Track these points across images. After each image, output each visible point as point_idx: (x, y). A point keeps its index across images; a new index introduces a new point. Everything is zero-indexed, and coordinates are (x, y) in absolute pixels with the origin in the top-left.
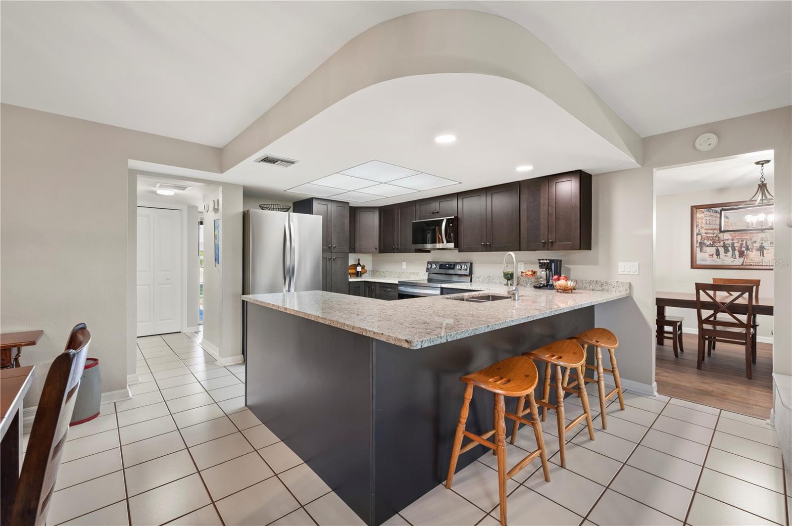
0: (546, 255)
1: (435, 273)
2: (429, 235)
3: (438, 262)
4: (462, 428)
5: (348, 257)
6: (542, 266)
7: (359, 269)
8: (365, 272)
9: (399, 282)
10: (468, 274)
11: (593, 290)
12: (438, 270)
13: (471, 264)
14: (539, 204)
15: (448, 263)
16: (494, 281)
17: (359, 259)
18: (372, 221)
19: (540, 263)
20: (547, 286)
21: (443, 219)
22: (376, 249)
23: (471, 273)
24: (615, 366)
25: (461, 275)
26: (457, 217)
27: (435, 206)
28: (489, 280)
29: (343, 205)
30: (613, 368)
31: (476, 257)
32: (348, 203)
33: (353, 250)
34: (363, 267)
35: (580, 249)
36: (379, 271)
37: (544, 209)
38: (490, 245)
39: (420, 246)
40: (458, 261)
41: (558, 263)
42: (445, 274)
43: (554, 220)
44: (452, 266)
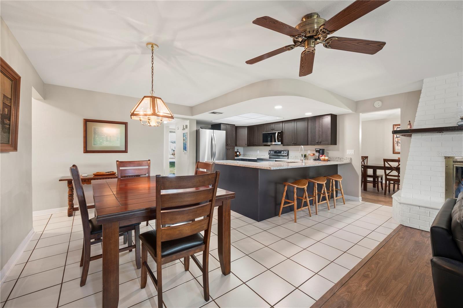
0: (318, 147)
1: (272, 155)
2: (269, 139)
3: (273, 150)
4: (284, 198)
5: (235, 148)
6: (317, 151)
7: (238, 153)
8: (240, 155)
9: (257, 159)
10: (287, 155)
11: (337, 161)
12: (274, 154)
13: (288, 151)
14: (316, 127)
15: (278, 151)
16: (298, 158)
17: (238, 149)
18: (244, 133)
19: (316, 150)
20: (319, 159)
21: (276, 132)
22: (246, 145)
23: (288, 155)
24: (342, 188)
25: (284, 156)
26: (282, 131)
27: (273, 126)
28: (296, 157)
29: (233, 126)
30: (341, 189)
31: (290, 148)
32: (235, 125)
33: (236, 145)
34: (240, 153)
35: (331, 145)
36: (247, 155)
37: (317, 129)
38: (296, 143)
39: (265, 143)
40: (283, 150)
41: (323, 150)
42: (277, 155)
43: (321, 133)
44: (280, 152)
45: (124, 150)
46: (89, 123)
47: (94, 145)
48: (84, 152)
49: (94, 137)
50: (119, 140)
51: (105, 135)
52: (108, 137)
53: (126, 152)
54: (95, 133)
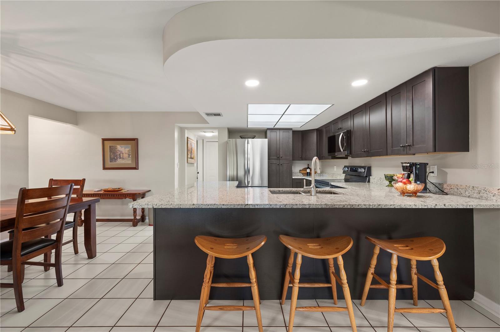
3: (348, 167)
5: (292, 163)
6: (405, 169)
12: (350, 172)
14: (400, 111)
15: (354, 167)
17: (308, 164)
19: (403, 166)
21: (341, 133)
26: (350, 130)
27: (340, 123)
31: (373, 162)
32: (292, 129)
34: (310, 170)
43: (411, 124)
45: (135, 167)
46: (106, 142)
47: (110, 162)
48: (103, 169)
49: (110, 154)
50: (130, 156)
51: (118, 153)
52: (121, 155)
53: (137, 169)
54: (111, 151)
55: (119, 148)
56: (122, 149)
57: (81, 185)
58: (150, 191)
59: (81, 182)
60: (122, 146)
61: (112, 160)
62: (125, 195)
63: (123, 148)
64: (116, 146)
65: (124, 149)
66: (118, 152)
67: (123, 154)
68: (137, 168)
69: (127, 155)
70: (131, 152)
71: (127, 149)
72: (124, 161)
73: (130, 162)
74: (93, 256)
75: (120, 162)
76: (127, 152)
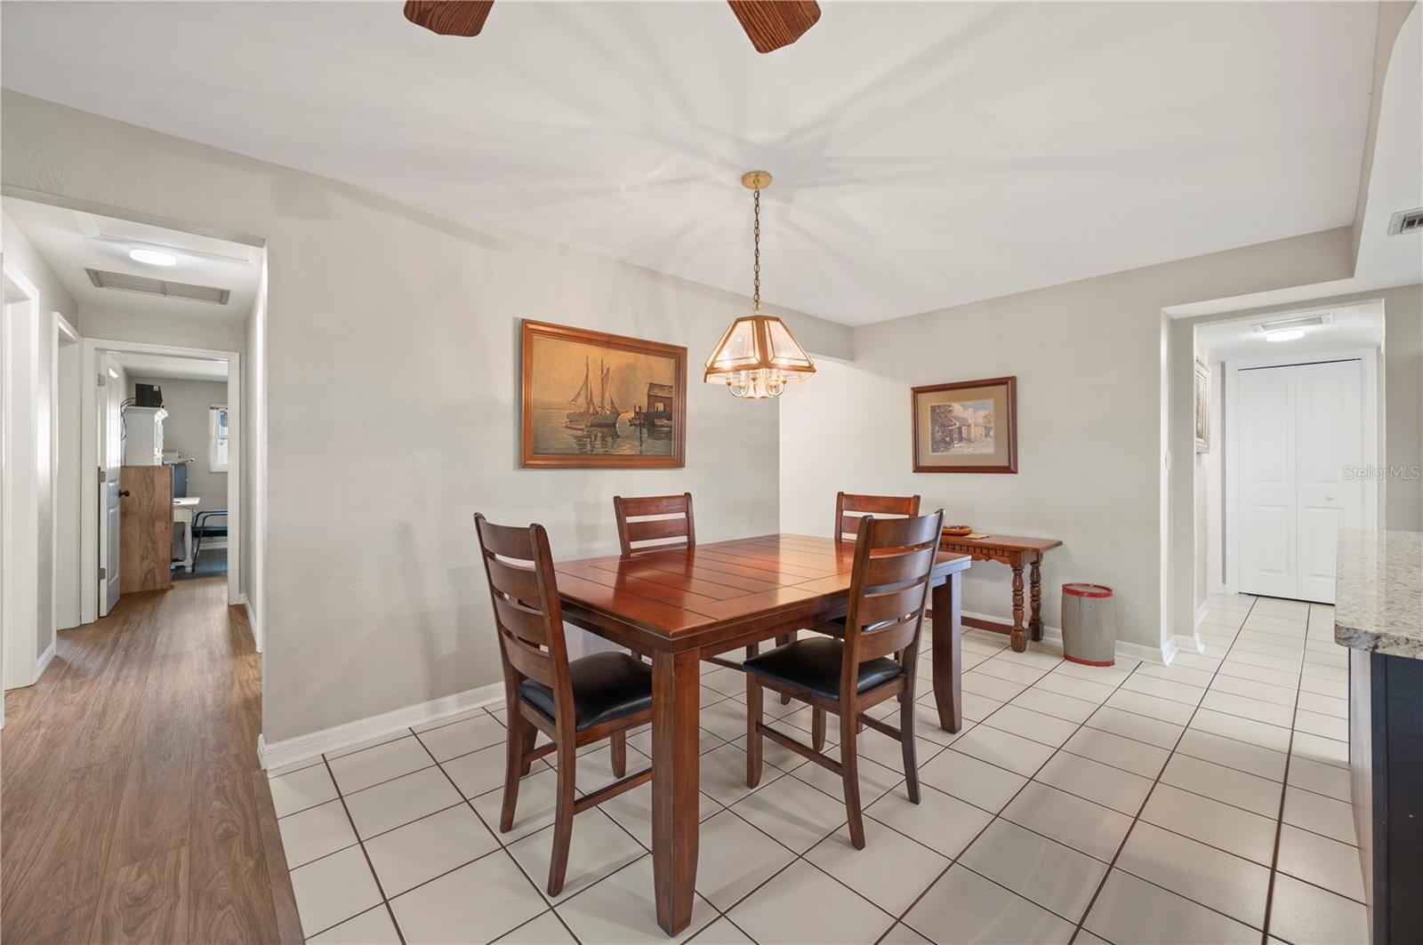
45: (1007, 464)
46: (921, 396)
47: (933, 451)
48: (914, 471)
49: (932, 430)
50: (992, 433)
51: (955, 424)
52: (964, 428)
53: (1013, 472)
54: (934, 421)
55: (958, 409)
56: (966, 412)
57: (912, 512)
58: (1060, 544)
59: (909, 505)
60: (967, 403)
61: (937, 445)
62: (989, 549)
63: (970, 410)
64: (950, 406)
65: (974, 414)
66: (954, 421)
67: (969, 426)
68: (1012, 468)
69: (981, 431)
70: (992, 419)
71: (982, 413)
72: (972, 449)
73: (990, 450)
74: (957, 727)
75: (960, 452)
76: (980, 420)
